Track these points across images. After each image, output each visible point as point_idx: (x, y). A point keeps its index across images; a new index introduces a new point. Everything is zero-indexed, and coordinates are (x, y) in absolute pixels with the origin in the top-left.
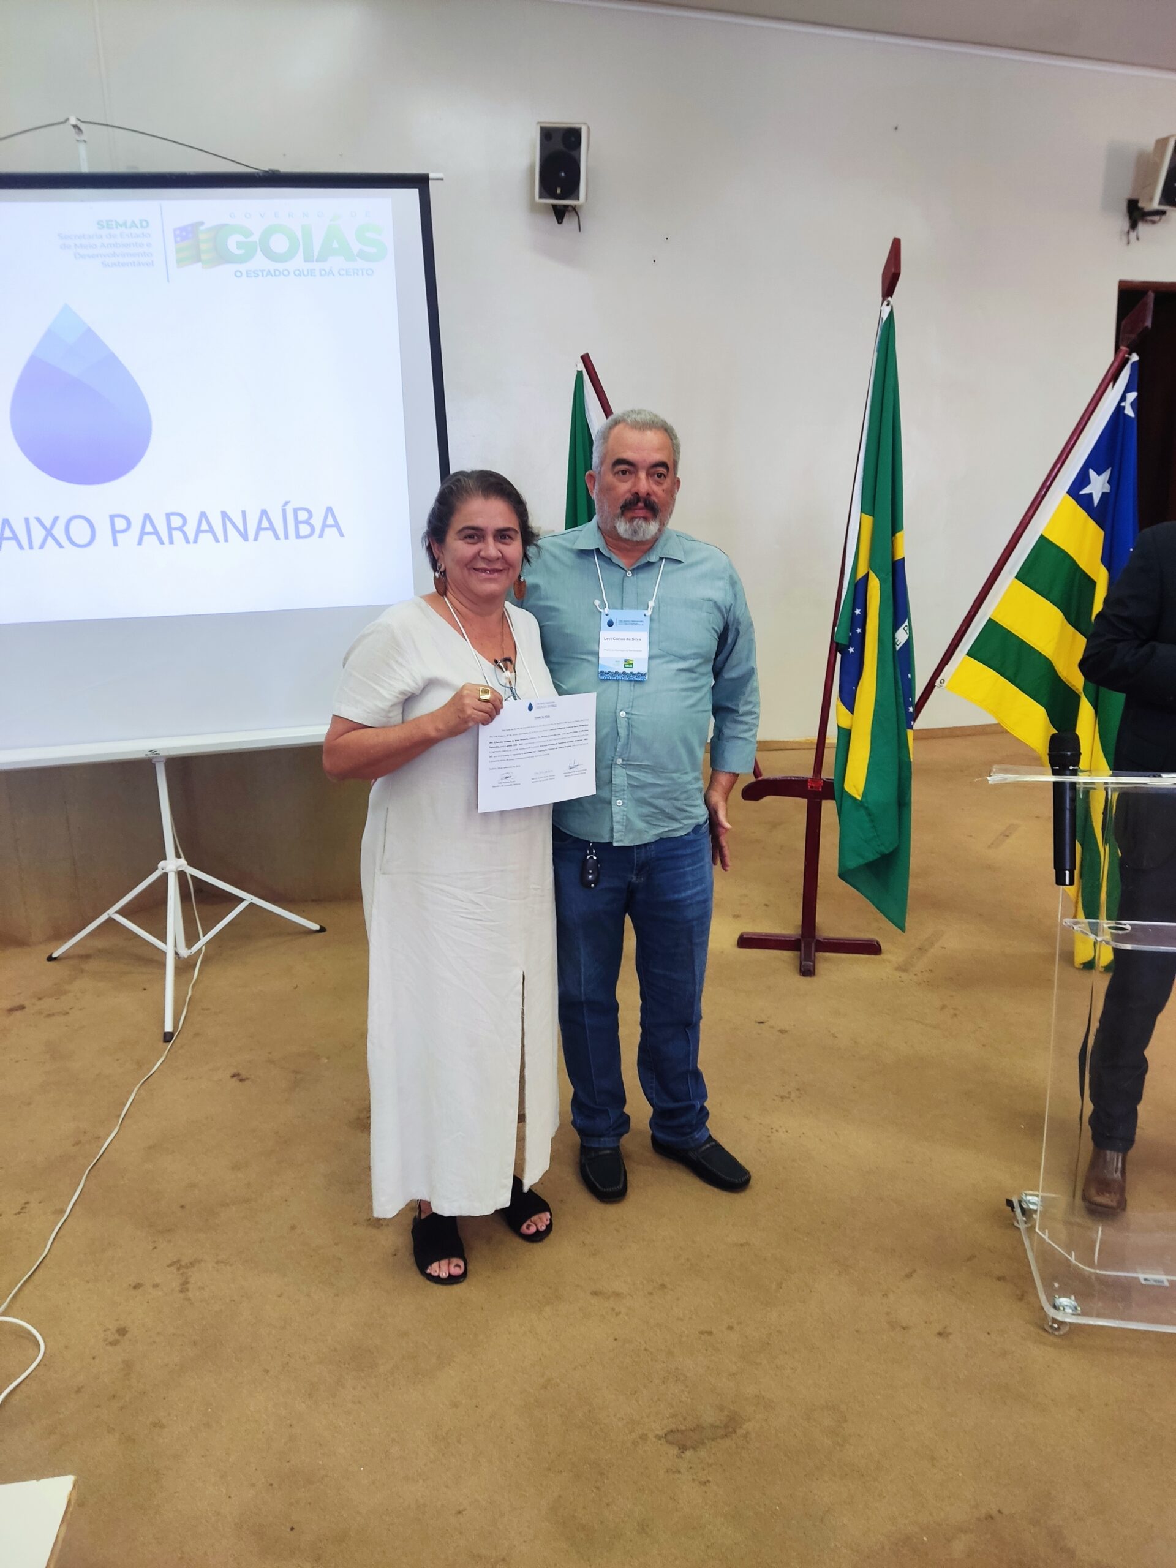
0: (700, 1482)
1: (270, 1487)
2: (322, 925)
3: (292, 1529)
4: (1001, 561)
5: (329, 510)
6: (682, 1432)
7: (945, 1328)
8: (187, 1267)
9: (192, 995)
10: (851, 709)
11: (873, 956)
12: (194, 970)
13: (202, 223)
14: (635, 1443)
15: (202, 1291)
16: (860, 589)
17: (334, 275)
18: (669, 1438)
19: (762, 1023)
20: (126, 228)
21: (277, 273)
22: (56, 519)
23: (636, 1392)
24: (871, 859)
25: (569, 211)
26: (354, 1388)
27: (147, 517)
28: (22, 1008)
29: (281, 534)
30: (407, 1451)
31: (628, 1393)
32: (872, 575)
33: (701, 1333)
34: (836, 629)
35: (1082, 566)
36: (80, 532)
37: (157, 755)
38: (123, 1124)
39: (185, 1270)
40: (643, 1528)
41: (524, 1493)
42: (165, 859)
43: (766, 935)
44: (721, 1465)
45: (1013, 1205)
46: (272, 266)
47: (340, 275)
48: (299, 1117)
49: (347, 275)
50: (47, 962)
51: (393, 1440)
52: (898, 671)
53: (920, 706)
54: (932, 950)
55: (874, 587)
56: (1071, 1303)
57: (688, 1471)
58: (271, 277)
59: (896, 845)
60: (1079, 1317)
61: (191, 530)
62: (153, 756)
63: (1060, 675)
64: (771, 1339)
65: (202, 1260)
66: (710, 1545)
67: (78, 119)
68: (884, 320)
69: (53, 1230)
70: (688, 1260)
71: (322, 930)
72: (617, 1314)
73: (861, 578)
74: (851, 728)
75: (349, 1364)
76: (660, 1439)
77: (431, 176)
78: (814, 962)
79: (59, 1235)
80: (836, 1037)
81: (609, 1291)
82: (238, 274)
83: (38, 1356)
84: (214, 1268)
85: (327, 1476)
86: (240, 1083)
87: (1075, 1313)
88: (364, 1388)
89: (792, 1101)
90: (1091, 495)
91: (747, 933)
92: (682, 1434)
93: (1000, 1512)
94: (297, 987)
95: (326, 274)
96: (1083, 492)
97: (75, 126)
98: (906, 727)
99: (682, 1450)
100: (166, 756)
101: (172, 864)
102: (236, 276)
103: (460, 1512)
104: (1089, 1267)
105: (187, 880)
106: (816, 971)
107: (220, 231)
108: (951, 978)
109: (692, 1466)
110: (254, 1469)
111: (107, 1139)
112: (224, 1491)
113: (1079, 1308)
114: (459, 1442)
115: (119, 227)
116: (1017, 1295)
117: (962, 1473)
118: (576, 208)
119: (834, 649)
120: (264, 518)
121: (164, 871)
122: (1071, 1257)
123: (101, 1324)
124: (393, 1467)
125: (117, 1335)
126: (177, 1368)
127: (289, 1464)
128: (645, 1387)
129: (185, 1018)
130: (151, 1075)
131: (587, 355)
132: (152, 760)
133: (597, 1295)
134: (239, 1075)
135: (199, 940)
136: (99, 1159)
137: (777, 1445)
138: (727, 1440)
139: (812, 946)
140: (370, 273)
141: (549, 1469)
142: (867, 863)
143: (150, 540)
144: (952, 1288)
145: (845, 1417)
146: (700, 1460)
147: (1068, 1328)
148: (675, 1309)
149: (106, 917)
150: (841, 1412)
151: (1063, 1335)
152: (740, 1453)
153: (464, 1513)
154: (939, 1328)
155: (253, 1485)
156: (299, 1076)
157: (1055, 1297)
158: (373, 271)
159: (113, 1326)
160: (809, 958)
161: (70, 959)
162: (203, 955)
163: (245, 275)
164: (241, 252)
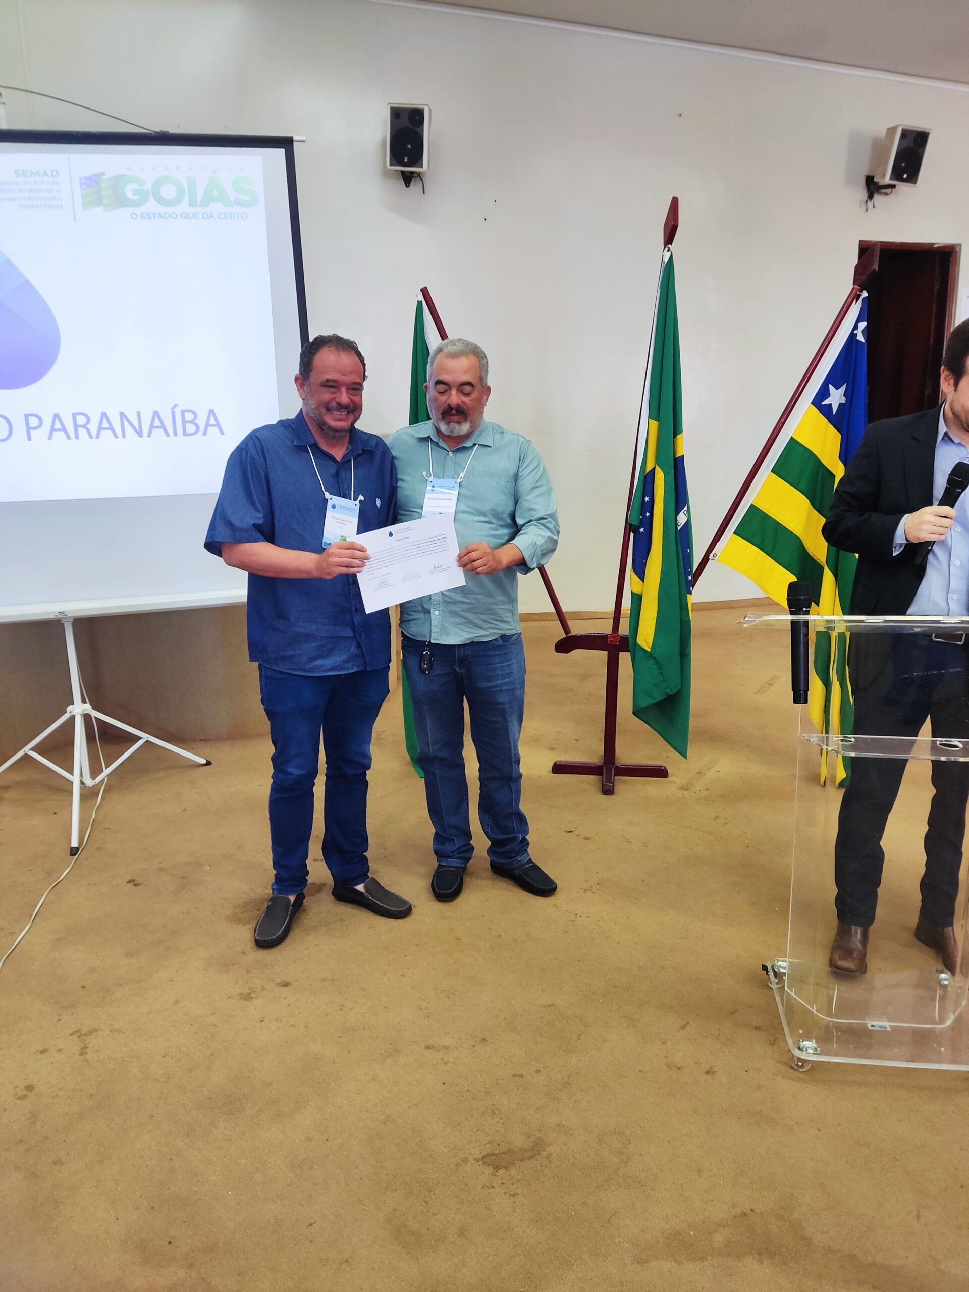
0: (510, 1195)
1: (152, 1210)
2: (208, 759)
3: (170, 1242)
4: (760, 458)
5: (212, 412)
6: (496, 1155)
7: (712, 1068)
8: (86, 1035)
9: (95, 816)
10: (642, 578)
11: (662, 779)
12: (98, 797)
13: (103, 174)
14: (457, 1165)
15: (99, 1054)
16: (648, 480)
17: (214, 218)
18: (486, 1160)
19: (571, 832)
20: (39, 176)
21: (167, 215)
23: (459, 1125)
24: (659, 700)
25: (415, 177)
26: (225, 1129)
27: (56, 416)
29: (171, 431)
30: (268, 1178)
31: (453, 1126)
32: (658, 469)
33: (514, 1076)
34: (629, 512)
35: (825, 463)
37: (66, 616)
38: (35, 921)
39: (84, 1037)
40: (462, 1232)
41: (365, 1208)
42: (73, 704)
43: (575, 762)
44: (528, 1181)
45: (767, 969)
46: (162, 209)
47: (219, 217)
48: (184, 913)
49: (225, 217)
51: (257, 1169)
52: (679, 546)
53: (697, 575)
54: (709, 774)
55: (660, 477)
56: (812, 1045)
57: (500, 1186)
59: (679, 688)
60: (818, 1056)
61: (93, 427)
62: (62, 616)
63: (808, 550)
64: (571, 1079)
65: (99, 1030)
66: (516, 1243)
68: (666, 262)
70: (505, 1019)
71: (208, 763)
72: (445, 1064)
73: (648, 472)
74: (642, 593)
75: (221, 1109)
76: (478, 1161)
77: (295, 139)
78: (613, 783)
80: (630, 842)
81: (439, 1045)
82: (134, 216)
84: (109, 1035)
85: (200, 1199)
86: (135, 887)
87: (815, 1053)
88: (234, 1128)
89: (593, 893)
90: (830, 405)
91: (558, 761)
92: (496, 1156)
93: (752, 1210)
94: (185, 809)
95: (207, 215)
96: (823, 403)
98: (686, 592)
99: (496, 1170)
100: (74, 616)
101: (79, 708)
102: (132, 218)
103: (311, 1225)
104: (827, 1017)
105: (92, 721)
106: (615, 790)
107: (118, 180)
108: (724, 796)
109: (504, 1182)
110: (139, 1195)
111: (20, 934)
112: (113, 1214)
113: (819, 1049)
115: (33, 175)
116: (770, 1041)
117: (722, 1181)
118: (421, 175)
119: (628, 529)
120: (156, 419)
121: (72, 714)
122: (813, 1009)
123: (12, 1083)
124: (256, 1191)
125: (25, 1091)
126: (76, 1116)
127: (169, 1190)
128: (467, 1120)
129: (89, 836)
130: (59, 882)
131: (426, 288)
132: (60, 620)
133: (430, 1049)
134: (134, 880)
135: (103, 771)
136: (13, 950)
137: (574, 1164)
138: (532, 1160)
139: (611, 771)
140: (244, 216)
141: (386, 1188)
142: (655, 704)
143: (59, 436)
144: (718, 1036)
145: (630, 1140)
146: (510, 1177)
147: (810, 1065)
148: (493, 1058)
149: (23, 753)
150: (627, 1136)
151: (806, 1071)
152: (543, 1171)
153: (314, 1225)
154: (707, 1068)
155: (138, 1209)
156: (185, 881)
157: (800, 1041)
158: (247, 215)
159: (22, 1084)
160: (610, 781)
162: (106, 784)
163: (139, 216)
164: (136, 198)
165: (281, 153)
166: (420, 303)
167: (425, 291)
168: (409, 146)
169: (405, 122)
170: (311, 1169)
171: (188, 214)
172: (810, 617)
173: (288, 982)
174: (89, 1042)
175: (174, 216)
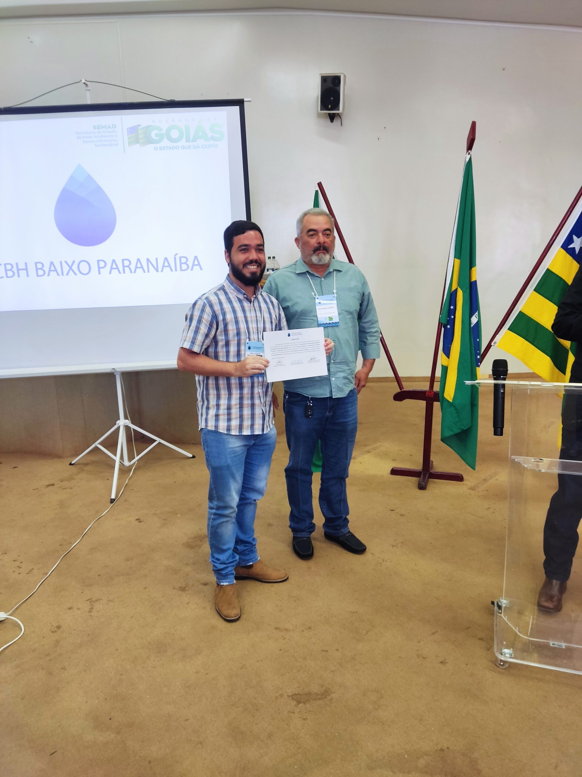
0: (303, 719)
1: (105, 700)
2: (194, 455)
3: (110, 719)
4: (526, 282)
5: (196, 258)
6: (301, 695)
7: (445, 660)
8: (94, 602)
9: (128, 482)
10: (448, 355)
11: (459, 482)
12: (131, 472)
13: (140, 125)
14: (277, 698)
15: (98, 613)
16: (453, 296)
17: (199, 148)
18: (294, 697)
19: (393, 510)
20: (106, 128)
21: (174, 148)
22: (74, 262)
23: (283, 675)
24: (457, 433)
25: (336, 116)
26: (154, 661)
27: (114, 261)
28: (53, 485)
29: (174, 269)
30: (170, 691)
31: (280, 675)
32: (459, 289)
33: (323, 651)
34: (441, 316)
36: (84, 268)
37: (117, 371)
38: (83, 538)
40: (270, 736)
41: (218, 715)
42: (119, 419)
43: (405, 468)
44: (315, 712)
45: (494, 604)
46: (171, 144)
47: (202, 147)
48: (161, 540)
49: (205, 147)
50: (70, 466)
51: (165, 685)
52: (472, 337)
53: (484, 355)
54: (491, 481)
55: (460, 294)
56: (510, 652)
57: (298, 713)
58: (170, 149)
59: (470, 425)
60: (513, 659)
61: (133, 267)
62: (115, 371)
64: (356, 657)
65: (101, 599)
66: (299, 747)
67: (86, 80)
68: (467, 162)
69: (41, 581)
70: (325, 617)
71: (194, 457)
72: (284, 639)
73: (453, 291)
74: (448, 366)
75: (154, 650)
76: (289, 697)
77: (245, 100)
78: (427, 483)
79: (43, 584)
80: (428, 519)
81: (283, 628)
82: (156, 148)
83: (20, 634)
84: (106, 603)
85: (131, 698)
86: (140, 523)
87: (510, 657)
88: (159, 661)
89: (398, 548)
90: (574, 248)
91: (395, 468)
93: (448, 748)
94: (175, 482)
95: (196, 147)
96: (570, 247)
97: (84, 83)
98: (475, 366)
99: (298, 703)
100: (122, 371)
101: (122, 422)
103: (187, 720)
104: (524, 635)
105: (131, 430)
106: (427, 487)
107: (148, 129)
108: (497, 495)
109: (301, 711)
110: (100, 691)
111: (74, 543)
112: (85, 699)
113: (513, 655)
115: (103, 128)
116: (486, 647)
117: (434, 728)
118: (339, 114)
119: (440, 326)
120: (166, 262)
121: (119, 425)
122: (516, 630)
123: (51, 623)
124: (162, 697)
125: (56, 628)
126: (78, 645)
127: (116, 691)
128: (288, 673)
129: (122, 494)
130: (101, 517)
131: (321, 183)
132: (114, 373)
133: (277, 629)
134: (139, 519)
135: (135, 458)
136: (67, 553)
137: (345, 706)
138: (321, 700)
139: (427, 474)
140: (216, 146)
141: (233, 705)
142: (455, 434)
143: (115, 272)
144: (454, 641)
145: (382, 696)
146: (306, 708)
147: (508, 665)
148: (313, 639)
149: (95, 445)
150: (381, 694)
151: (505, 668)
152: (326, 708)
153: (189, 720)
154: (442, 659)
155: (98, 698)
156: (166, 522)
157: (502, 649)
158: (217, 146)
159: (55, 624)
160: (424, 481)
161: (79, 464)
162: (136, 465)
163: (159, 149)
164: (157, 138)
165: (237, 108)
166: (317, 192)
167: (320, 185)
168: (332, 98)
169: (329, 84)
170: (195, 689)
171: (184, 146)
172: (505, 382)
173: (207, 583)
174: (95, 606)
175: (178, 147)
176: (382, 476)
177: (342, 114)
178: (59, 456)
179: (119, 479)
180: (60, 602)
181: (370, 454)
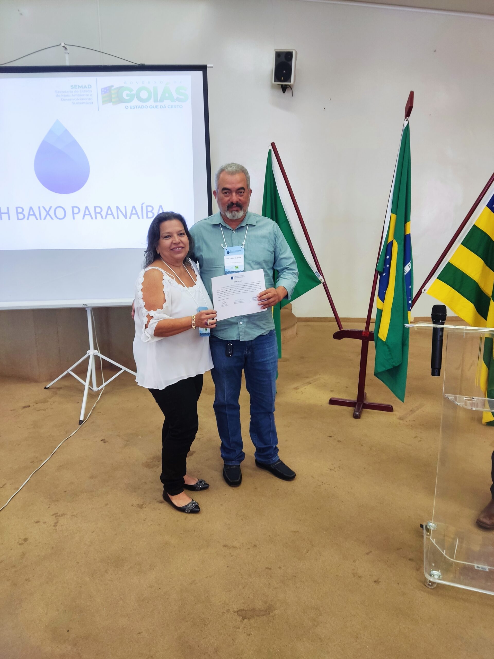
0: (247, 634)
1: (64, 612)
3: (68, 631)
4: (455, 237)
5: (161, 207)
6: (245, 610)
7: (378, 579)
8: (59, 516)
9: (95, 406)
10: (383, 300)
11: (389, 412)
12: (99, 396)
13: (113, 86)
14: (223, 613)
15: (62, 527)
16: (389, 247)
17: (166, 108)
18: (239, 613)
19: (331, 437)
20: (82, 88)
21: (143, 107)
22: (51, 207)
23: (230, 591)
24: (389, 369)
25: (288, 88)
26: (111, 574)
27: (87, 208)
28: (29, 406)
29: (140, 216)
30: (125, 604)
31: (227, 591)
32: (395, 241)
33: (266, 568)
34: (377, 264)
35: (493, 239)
36: (60, 213)
37: (88, 306)
38: (52, 456)
41: (169, 629)
42: (90, 350)
43: (342, 399)
44: (259, 628)
45: (423, 526)
46: (141, 104)
47: (168, 107)
48: (123, 459)
49: (171, 107)
50: (44, 389)
51: (121, 598)
52: (405, 284)
53: (414, 301)
54: (417, 412)
55: (395, 245)
56: (438, 573)
57: (243, 628)
58: (140, 108)
59: (400, 363)
60: (441, 580)
61: (104, 213)
62: (86, 306)
63: (482, 289)
64: (297, 574)
67: (65, 44)
68: (405, 127)
69: (12, 496)
70: (269, 536)
72: (231, 556)
73: (389, 243)
74: (383, 309)
75: (112, 564)
76: (235, 613)
77: (208, 66)
78: (361, 413)
79: (14, 498)
81: (231, 545)
82: (126, 107)
84: (70, 518)
85: (89, 610)
86: (104, 444)
87: (439, 578)
88: (116, 575)
89: (335, 472)
91: (334, 398)
94: (138, 406)
95: (162, 106)
96: (493, 206)
97: (64, 47)
98: (407, 310)
99: (243, 619)
100: (93, 307)
101: (92, 352)
102: (125, 107)
103: (139, 633)
104: (451, 558)
105: (100, 359)
106: (361, 417)
107: (120, 89)
108: (423, 425)
109: (246, 626)
110: (61, 603)
111: (44, 461)
112: (46, 611)
113: (441, 576)
114: (148, 603)
115: (80, 88)
116: (417, 568)
117: (368, 646)
118: (291, 86)
119: (377, 273)
120: (134, 210)
121: (89, 355)
122: (444, 552)
123: (18, 536)
124: (118, 610)
125: (23, 541)
126: (43, 557)
127: (75, 603)
128: (235, 589)
129: (90, 415)
130: (70, 437)
131: (274, 143)
132: (85, 308)
133: (225, 547)
134: (104, 440)
135: (103, 384)
136: (38, 470)
137: (287, 622)
138: (264, 617)
139: (361, 405)
141: (183, 620)
142: (387, 370)
143: (88, 217)
144: (386, 561)
145: (321, 613)
146: (250, 624)
147: (436, 585)
148: (258, 557)
149: (67, 372)
150: (320, 611)
151: (433, 588)
152: (269, 624)
154: (376, 579)
155: (58, 610)
156: (128, 443)
157: (431, 570)
158: (182, 107)
159: (23, 537)
160: (359, 411)
161: (53, 388)
162: (104, 390)
163: (129, 107)
164: (128, 98)
165: (200, 73)
166: (270, 151)
167: (273, 145)
168: (285, 71)
169: (283, 59)
171: (153, 106)
174: (60, 520)
175: (146, 107)
176: (321, 406)
177: (293, 85)
178: (36, 381)
179: (87, 403)
180: (28, 516)
181: (311, 384)
